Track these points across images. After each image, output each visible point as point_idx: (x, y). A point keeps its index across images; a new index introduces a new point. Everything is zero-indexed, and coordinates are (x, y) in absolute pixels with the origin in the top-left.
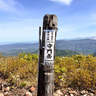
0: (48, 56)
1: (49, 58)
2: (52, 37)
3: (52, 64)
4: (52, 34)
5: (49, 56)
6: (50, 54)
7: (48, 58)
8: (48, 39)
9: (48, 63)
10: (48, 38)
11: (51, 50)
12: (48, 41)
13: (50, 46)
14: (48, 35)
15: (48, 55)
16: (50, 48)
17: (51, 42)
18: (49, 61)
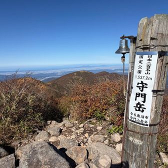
0: (137, 107)
1: (139, 110)
2: (149, 67)
3: (147, 125)
4: (149, 60)
5: (139, 106)
6: (142, 103)
7: (136, 110)
8: (140, 72)
9: (137, 119)
10: (140, 69)
11: (145, 95)
12: (139, 74)
13: (143, 87)
14: (140, 62)
15: (137, 104)
16: (142, 91)
17: (145, 78)
18: (139, 116)
